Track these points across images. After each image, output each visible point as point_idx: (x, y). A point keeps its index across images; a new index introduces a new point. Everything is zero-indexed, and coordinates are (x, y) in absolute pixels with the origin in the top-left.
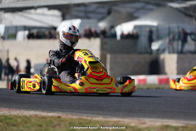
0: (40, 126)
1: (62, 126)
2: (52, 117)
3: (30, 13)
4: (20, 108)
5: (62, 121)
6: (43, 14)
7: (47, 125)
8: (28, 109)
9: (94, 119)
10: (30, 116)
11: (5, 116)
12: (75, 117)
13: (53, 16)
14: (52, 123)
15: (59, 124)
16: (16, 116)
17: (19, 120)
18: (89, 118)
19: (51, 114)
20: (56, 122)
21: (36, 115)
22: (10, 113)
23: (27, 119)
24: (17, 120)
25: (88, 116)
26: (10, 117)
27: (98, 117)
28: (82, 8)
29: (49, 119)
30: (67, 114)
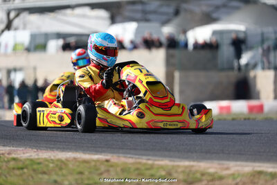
0: (81, 173)
1: (112, 173)
2: (98, 161)
3: (65, 15)
4: (52, 149)
5: (112, 166)
7: (90, 173)
8: (63, 149)
9: (156, 163)
10: (67, 160)
11: (31, 160)
12: (131, 161)
14: (97, 170)
15: (108, 171)
16: (46, 160)
17: (51, 165)
18: (150, 162)
19: (96, 157)
20: (103, 168)
21: (75, 158)
22: (38, 155)
23: (62, 165)
24: (47, 166)
25: (149, 159)
26: (38, 161)
27: (162, 160)
29: (93, 164)
30: (119, 157)
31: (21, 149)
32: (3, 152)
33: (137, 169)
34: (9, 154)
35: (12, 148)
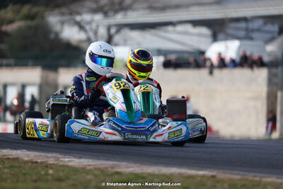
2: (203, 176)
3: (166, 32)
4: (156, 164)
6: (186, 33)
8: (167, 165)
9: (264, 180)
10: (172, 175)
11: (136, 175)
12: (236, 177)
13: (199, 35)
15: (214, 187)
16: (150, 175)
18: (257, 179)
19: (201, 173)
20: (209, 183)
21: (180, 174)
22: (142, 169)
23: (168, 178)
25: (255, 176)
26: (143, 176)
27: (269, 177)
28: (243, 25)
29: (199, 179)
30: (225, 173)
31: (124, 163)
32: (106, 166)
33: (244, 185)
34: (112, 168)
35: (115, 163)
